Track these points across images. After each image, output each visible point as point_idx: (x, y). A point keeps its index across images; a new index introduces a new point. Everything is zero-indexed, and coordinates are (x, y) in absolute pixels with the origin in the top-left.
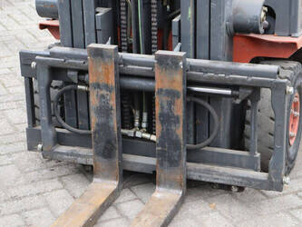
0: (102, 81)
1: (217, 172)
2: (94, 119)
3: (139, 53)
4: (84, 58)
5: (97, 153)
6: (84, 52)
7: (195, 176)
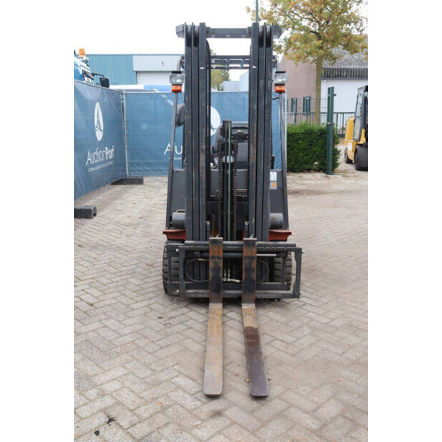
0: (216, 255)
1: (270, 293)
2: (211, 274)
3: (231, 240)
4: (208, 245)
5: (212, 291)
6: (207, 242)
7: (259, 296)
